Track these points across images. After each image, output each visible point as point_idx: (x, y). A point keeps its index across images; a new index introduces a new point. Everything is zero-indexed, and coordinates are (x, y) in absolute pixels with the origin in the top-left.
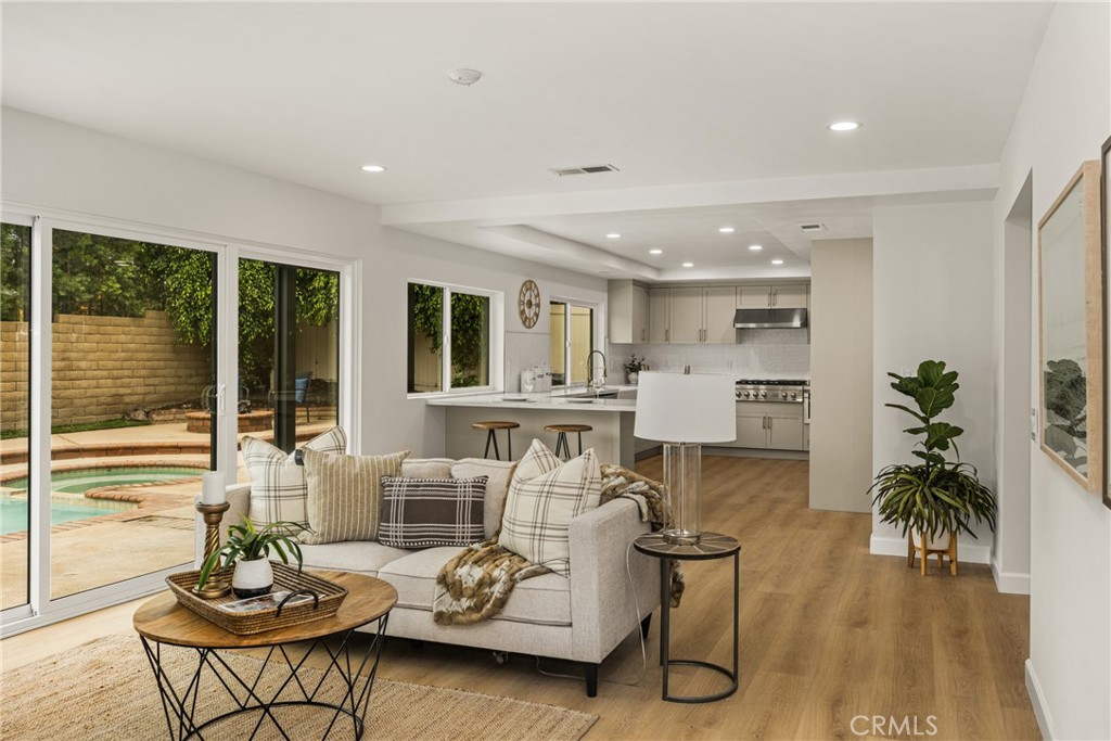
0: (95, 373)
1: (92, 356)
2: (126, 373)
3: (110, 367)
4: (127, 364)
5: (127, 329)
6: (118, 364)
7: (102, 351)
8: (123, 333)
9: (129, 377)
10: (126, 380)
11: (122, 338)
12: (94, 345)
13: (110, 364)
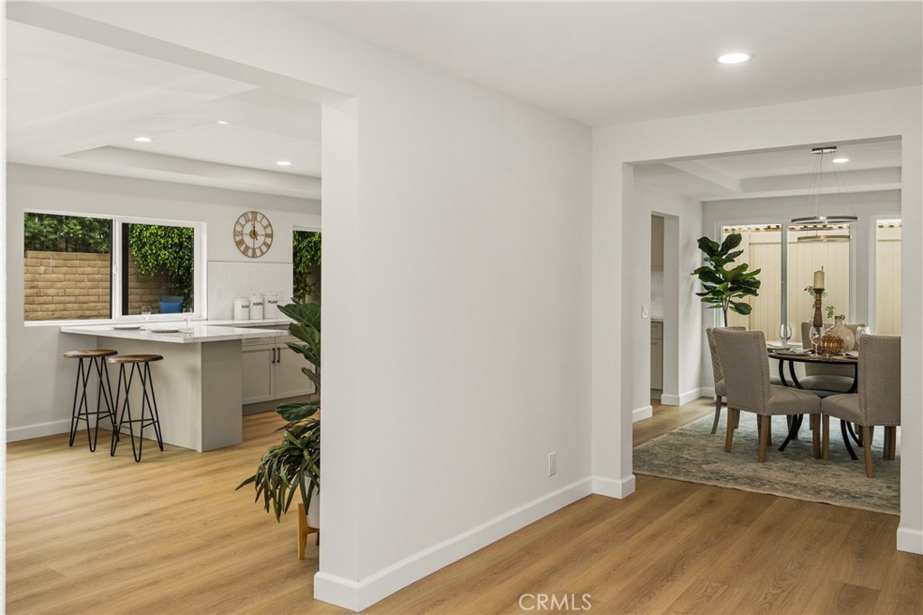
0: (62, 298)
1: (59, 285)
2: (92, 298)
3: (77, 294)
4: (93, 291)
5: (92, 262)
6: (85, 291)
7: (68, 280)
8: (89, 266)
9: (95, 302)
10: (93, 304)
11: (89, 270)
12: (62, 275)
13: (77, 291)
